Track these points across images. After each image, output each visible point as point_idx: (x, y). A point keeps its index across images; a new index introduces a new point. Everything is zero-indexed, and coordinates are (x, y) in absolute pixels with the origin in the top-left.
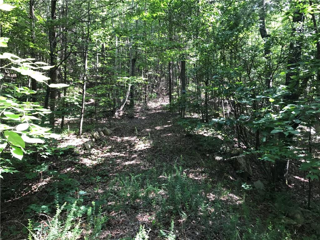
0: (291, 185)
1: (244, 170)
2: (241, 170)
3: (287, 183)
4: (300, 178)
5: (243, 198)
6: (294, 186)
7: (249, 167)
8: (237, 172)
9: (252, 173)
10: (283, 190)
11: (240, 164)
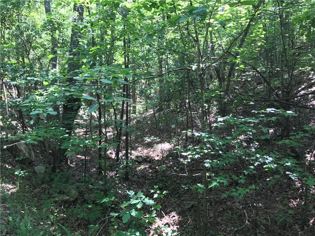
0: (72, 164)
1: (24, 156)
2: (22, 157)
3: (69, 163)
4: (81, 157)
5: (17, 186)
6: (76, 164)
7: (31, 153)
8: (17, 159)
9: (34, 158)
10: (64, 170)
11: (21, 150)
